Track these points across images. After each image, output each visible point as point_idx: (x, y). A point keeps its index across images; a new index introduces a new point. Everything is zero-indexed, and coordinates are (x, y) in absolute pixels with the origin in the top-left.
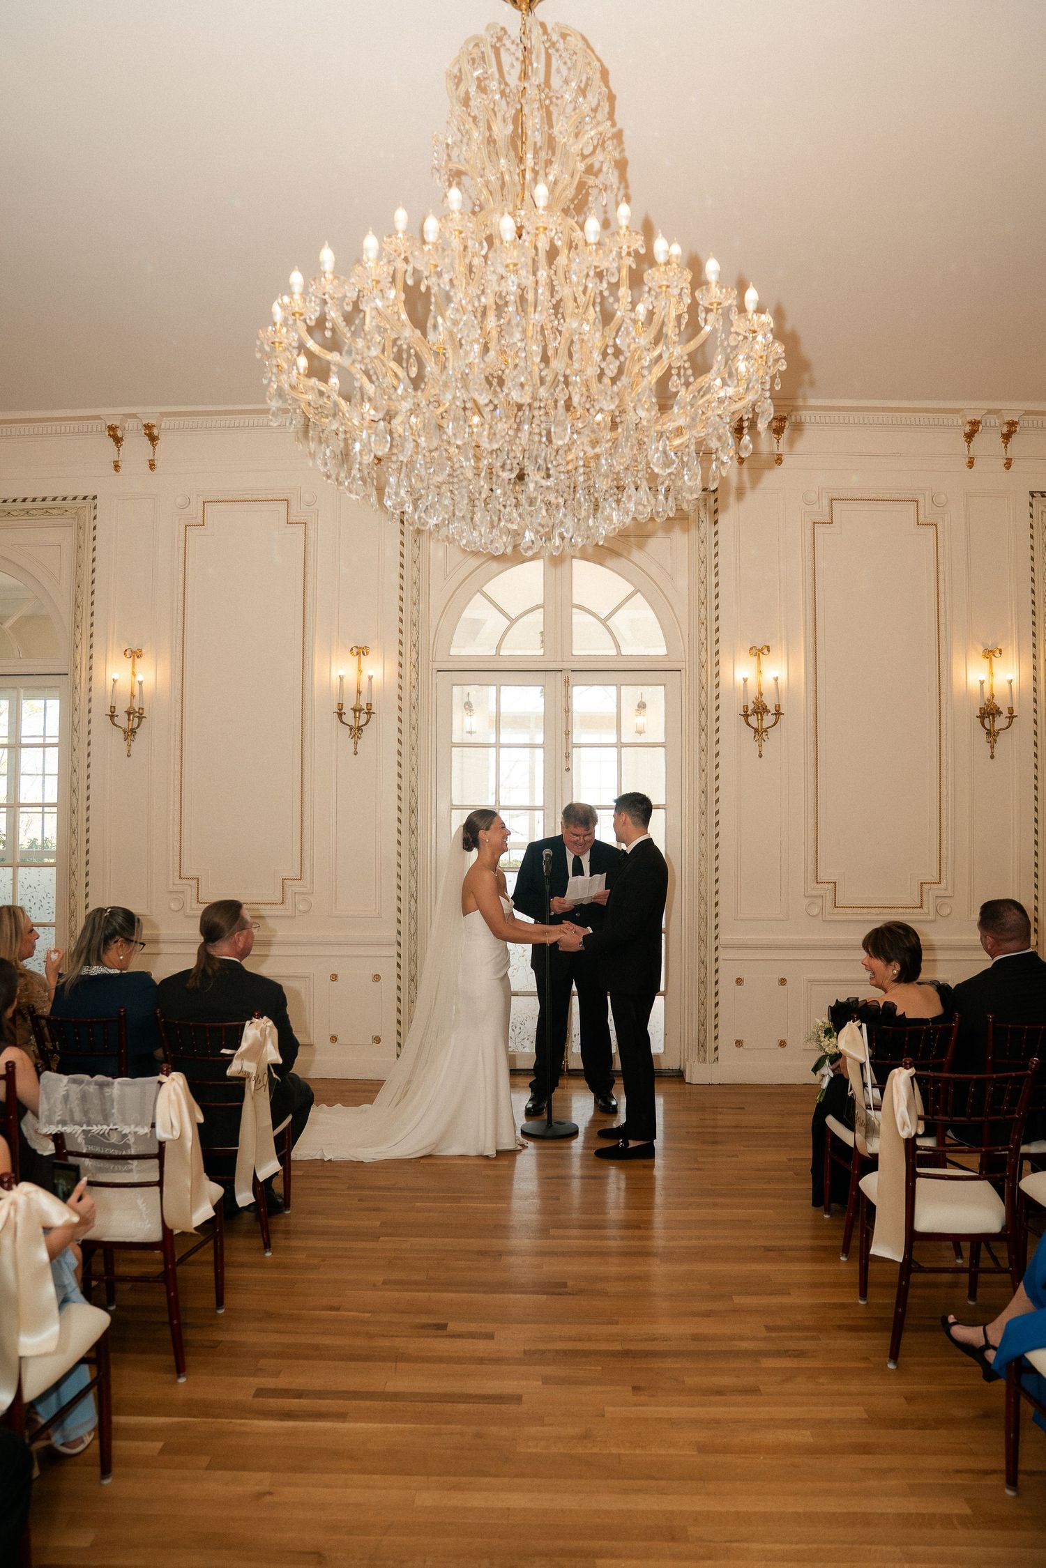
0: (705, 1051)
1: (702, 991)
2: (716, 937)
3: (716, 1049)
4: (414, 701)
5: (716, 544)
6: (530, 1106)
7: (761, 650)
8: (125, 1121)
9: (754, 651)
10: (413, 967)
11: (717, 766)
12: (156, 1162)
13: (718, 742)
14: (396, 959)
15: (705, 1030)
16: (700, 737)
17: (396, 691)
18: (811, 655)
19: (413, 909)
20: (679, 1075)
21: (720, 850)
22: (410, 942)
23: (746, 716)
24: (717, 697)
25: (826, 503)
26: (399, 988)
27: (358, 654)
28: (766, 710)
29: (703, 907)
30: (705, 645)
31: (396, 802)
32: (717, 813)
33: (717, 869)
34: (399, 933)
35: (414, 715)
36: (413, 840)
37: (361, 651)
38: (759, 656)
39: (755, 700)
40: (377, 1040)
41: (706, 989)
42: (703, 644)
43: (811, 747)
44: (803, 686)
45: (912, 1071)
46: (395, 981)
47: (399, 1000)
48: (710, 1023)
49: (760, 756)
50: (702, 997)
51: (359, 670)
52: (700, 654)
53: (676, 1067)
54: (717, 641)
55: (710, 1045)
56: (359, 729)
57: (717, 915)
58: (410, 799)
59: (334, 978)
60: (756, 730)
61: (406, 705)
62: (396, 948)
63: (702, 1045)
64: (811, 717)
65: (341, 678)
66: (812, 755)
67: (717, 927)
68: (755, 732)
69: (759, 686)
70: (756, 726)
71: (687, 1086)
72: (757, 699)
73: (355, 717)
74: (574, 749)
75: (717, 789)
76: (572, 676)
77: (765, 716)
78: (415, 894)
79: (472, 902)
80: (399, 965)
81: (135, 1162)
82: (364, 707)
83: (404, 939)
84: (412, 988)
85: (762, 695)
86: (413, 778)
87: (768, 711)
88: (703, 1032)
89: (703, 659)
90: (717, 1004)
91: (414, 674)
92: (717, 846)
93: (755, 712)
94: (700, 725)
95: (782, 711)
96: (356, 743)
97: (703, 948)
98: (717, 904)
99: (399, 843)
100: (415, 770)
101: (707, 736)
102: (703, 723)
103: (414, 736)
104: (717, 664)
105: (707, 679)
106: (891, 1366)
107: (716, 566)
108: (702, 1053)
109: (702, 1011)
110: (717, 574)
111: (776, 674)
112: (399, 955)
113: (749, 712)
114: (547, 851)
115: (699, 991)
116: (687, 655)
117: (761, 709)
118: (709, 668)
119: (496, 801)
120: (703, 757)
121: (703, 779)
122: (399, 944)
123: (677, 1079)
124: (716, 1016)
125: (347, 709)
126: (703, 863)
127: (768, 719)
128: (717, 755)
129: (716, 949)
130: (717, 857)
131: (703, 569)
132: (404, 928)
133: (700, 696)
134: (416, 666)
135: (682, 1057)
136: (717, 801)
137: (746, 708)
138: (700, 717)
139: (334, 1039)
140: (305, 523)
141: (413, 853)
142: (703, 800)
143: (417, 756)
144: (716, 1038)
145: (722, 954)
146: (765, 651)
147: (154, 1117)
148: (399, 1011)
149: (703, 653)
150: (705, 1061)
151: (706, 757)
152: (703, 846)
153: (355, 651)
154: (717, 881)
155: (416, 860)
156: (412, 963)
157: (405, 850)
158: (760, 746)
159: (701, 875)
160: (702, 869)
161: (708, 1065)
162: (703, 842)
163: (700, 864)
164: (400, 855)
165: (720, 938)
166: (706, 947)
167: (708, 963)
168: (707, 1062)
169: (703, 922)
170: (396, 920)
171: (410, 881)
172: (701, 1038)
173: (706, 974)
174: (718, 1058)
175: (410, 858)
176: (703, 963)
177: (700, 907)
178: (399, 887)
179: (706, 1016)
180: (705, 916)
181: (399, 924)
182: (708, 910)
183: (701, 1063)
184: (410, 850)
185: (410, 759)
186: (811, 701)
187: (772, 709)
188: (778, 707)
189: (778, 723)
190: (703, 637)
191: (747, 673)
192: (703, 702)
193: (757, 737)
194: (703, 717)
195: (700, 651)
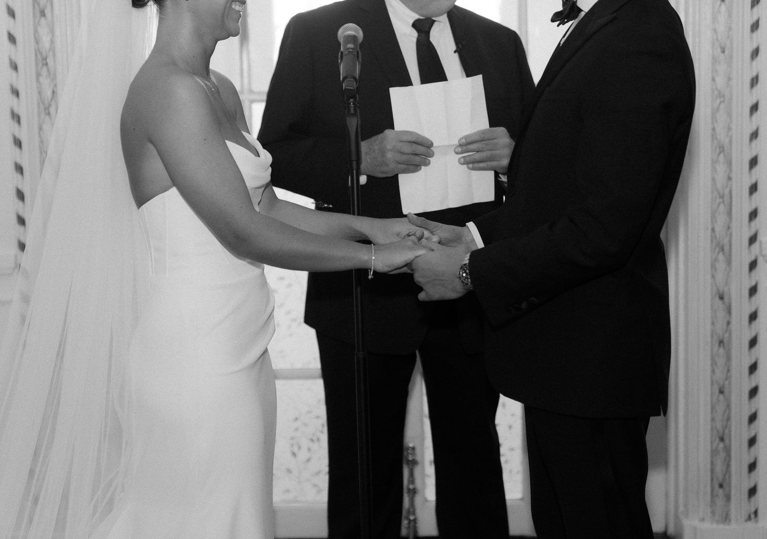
0: (728, 498)
1: (721, 361)
2: (753, 239)
3: (753, 491)
15: (728, 450)
21: (762, 37)
29: (721, 168)
33: (755, 81)
36: (43, 31)
41: (728, 358)
48: (739, 433)
50: (719, 375)
55: (739, 482)
57: (754, 188)
63: (722, 485)
67: (753, 215)
79: (154, 167)
88: (722, 455)
90: (754, 392)
97: (721, 265)
98: (754, 162)
108: (720, 502)
109: (720, 408)
114: (350, 30)
115: (714, 363)
124: (753, 418)
126: (722, 68)
129: (753, 265)
135: (673, 506)
141: (43, 61)
144: (752, 467)
150: (726, 518)
152: (721, 28)
154: (755, 108)
155: (53, 76)
157: (24, 55)
159: (720, 96)
161: (733, 526)
162: (722, 19)
163: (714, 71)
164: (15, 67)
165: (761, 242)
166: (729, 262)
167: (734, 296)
168: (730, 521)
169: (722, 205)
170: (14, 220)
171: (40, 129)
172: (719, 468)
173: (728, 323)
174: (756, 513)
175: (38, 75)
176: (721, 298)
177: (714, 170)
178: (18, 143)
179: (728, 419)
180: (727, 191)
181: (22, 228)
182: (733, 176)
183: (718, 522)
184: (38, 51)
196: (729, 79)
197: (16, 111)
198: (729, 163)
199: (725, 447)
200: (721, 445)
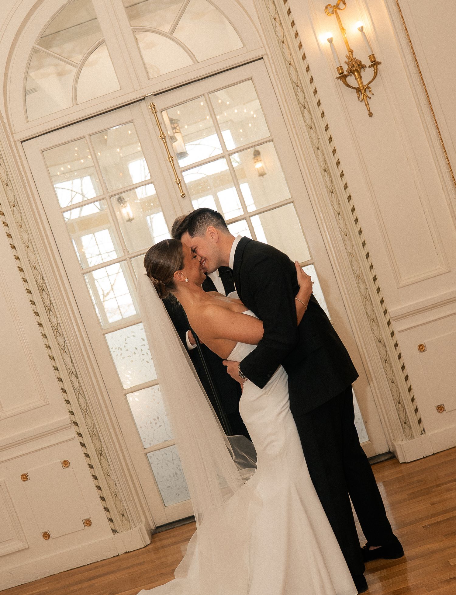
0: (410, 427)
1: (388, 369)
2: (385, 312)
3: (420, 421)
4: (4, 178)
7: (337, 7)
9: (329, 10)
10: (97, 442)
11: (331, 140)
13: (323, 114)
14: (78, 440)
16: (303, 116)
19: (76, 385)
20: (391, 456)
21: (361, 224)
22: (85, 418)
23: (343, 77)
24: (308, 69)
26: (91, 467)
28: (361, 66)
29: (362, 286)
30: (278, 20)
31: (23, 286)
32: (346, 187)
33: (364, 244)
34: (72, 413)
36: (53, 318)
38: (336, 13)
39: (347, 60)
40: (88, 523)
41: (391, 367)
42: (275, 19)
43: (419, 89)
44: (391, 30)
46: (85, 461)
47: (95, 477)
48: (406, 398)
49: (371, 115)
50: (390, 375)
52: (275, 32)
53: (384, 450)
54: (289, 12)
55: (413, 419)
57: (378, 290)
58: (35, 278)
59: (25, 477)
60: (358, 90)
62: (74, 427)
63: (405, 422)
64: (410, 58)
66: (423, 97)
67: (382, 301)
68: (357, 92)
69: (347, 43)
70: (356, 86)
71: (403, 467)
72: (349, 57)
74: (184, 173)
75: (338, 163)
76: (156, 101)
77: (363, 73)
78: (73, 370)
80: (83, 445)
83: (79, 417)
84: (103, 462)
85: (352, 52)
86: (32, 256)
87: (363, 67)
88: (402, 409)
89: (280, 34)
90: (407, 378)
92: (356, 220)
93: (351, 72)
94: (299, 103)
95: (378, 60)
97: (375, 328)
98: (375, 279)
99: (40, 325)
100: (30, 246)
101: (310, 113)
102: (302, 100)
103: (18, 215)
104: (297, 35)
105: (291, 54)
108: (407, 430)
109: (394, 389)
111: (359, 24)
112: (80, 435)
113: (345, 73)
115: (386, 371)
116: (263, 38)
117: (355, 67)
118: (289, 40)
119: (124, 250)
120: (313, 135)
121: (320, 156)
122: (76, 424)
123: (391, 462)
124: (410, 389)
126: (348, 243)
127: (367, 75)
128: (327, 128)
129: (389, 323)
130: (360, 232)
132: (75, 407)
133: (290, 74)
135: (389, 439)
136: (342, 175)
137: (340, 70)
138: (296, 95)
139: (46, 536)
141: (56, 330)
142: (327, 178)
143: (27, 233)
144: (416, 410)
145: (397, 327)
146: (342, 6)
148: (99, 488)
149: (279, 29)
150: (412, 437)
151: (316, 133)
152: (342, 225)
154: (368, 255)
155: (62, 335)
156: (95, 438)
157: (48, 331)
158: (367, 105)
159: (351, 255)
160: (349, 249)
161: (416, 438)
162: (341, 222)
163: (345, 245)
164: (45, 337)
165: (389, 312)
166: (378, 325)
167: (385, 340)
168: (414, 437)
169: (367, 301)
170: (64, 402)
171: (64, 360)
172: (402, 416)
173: (386, 351)
174: (424, 430)
175: (56, 337)
176: (380, 342)
177: (359, 287)
178: (56, 369)
179: (400, 393)
180: (367, 294)
181: (69, 405)
182: (368, 287)
183: (409, 439)
184: (53, 327)
185: (22, 239)
186: (404, 42)
187: (367, 62)
188: (373, 59)
189: (378, 74)
190: (273, 12)
191: (330, 35)
192: (295, 78)
193: (361, 97)
194: (300, 94)
195: (275, 27)
196: (353, 246)
197: (51, 355)
198: (364, 282)
199: (402, 406)
200: (400, 405)
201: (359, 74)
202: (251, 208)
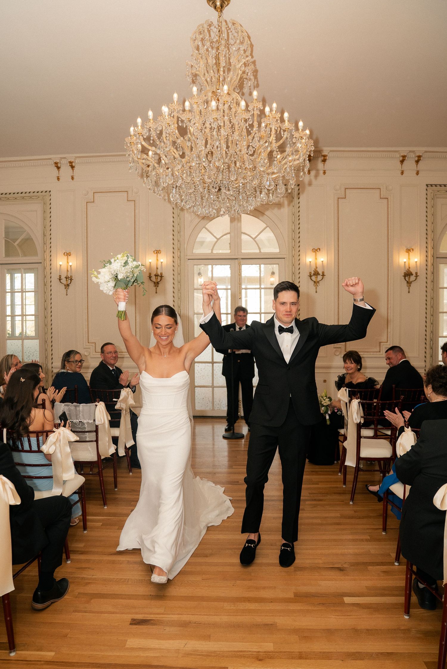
4: (179, 272)
5: (299, 207)
6: (227, 428)
7: (317, 250)
8: (84, 418)
9: (314, 250)
12: (95, 433)
17: (172, 268)
18: (337, 252)
23: (311, 276)
24: (299, 269)
25: (343, 189)
27: (157, 253)
28: (318, 274)
30: (294, 248)
35: (179, 277)
37: (158, 252)
38: (316, 253)
43: (336, 289)
44: (333, 264)
45: (359, 400)
49: (316, 291)
51: (157, 260)
52: (292, 252)
54: (299, 246)
56: (158, 283)
60: (315, 282)
61: (176, 273)
64: (337, 276)
65: (150, 263)
66: (337, 292)
69: (316, 264)
70: (314, 280)
72: (315, 269)
73: (156, 278)
74: (242, 290)
76: (241, 260)
77: (318, 276)
81: (87, 434)
82: (159, 274)
85: (317, 268)
86: (179, 302)
87: (319, 274)
89: (293, 253)
91: (179, 261)
93: (314, 274)
95: (325, 274)
96: (156, 289)
100: (180, 299)
103: (179, 286)
104: (299, 255)
105: (295, 262)
106: (351, 503)
107: (299, 216)
110: (299, 219)
111: (322, 260)
113: (312, 275)
114: (232, 329)
116: (287, 252)
117: (316, 273)
118: (296, 257)
125: (153, 275)
127: (320, 278)
131: (293, 217)
133: (292, 268)
134: (179, 257)
137: (310, 273)
138: (292, 277)
140: (135, 201)
143: (180, 293)
146: (318, 250)
147: (95, 416)
149: (294, 251)
153: (155, 252)
158: (316, 288)
185: (178, 295)
186: (336, 270)
187: (321, 273)
188: (323, 273)
189: (323, 279)
190: (293, 245)
191: (310, 260)
192: (293, 271)
193: (315, 285)
194: (294, 277)
195: (292, 250)
201: (317, 277)
202: (263, 311)
